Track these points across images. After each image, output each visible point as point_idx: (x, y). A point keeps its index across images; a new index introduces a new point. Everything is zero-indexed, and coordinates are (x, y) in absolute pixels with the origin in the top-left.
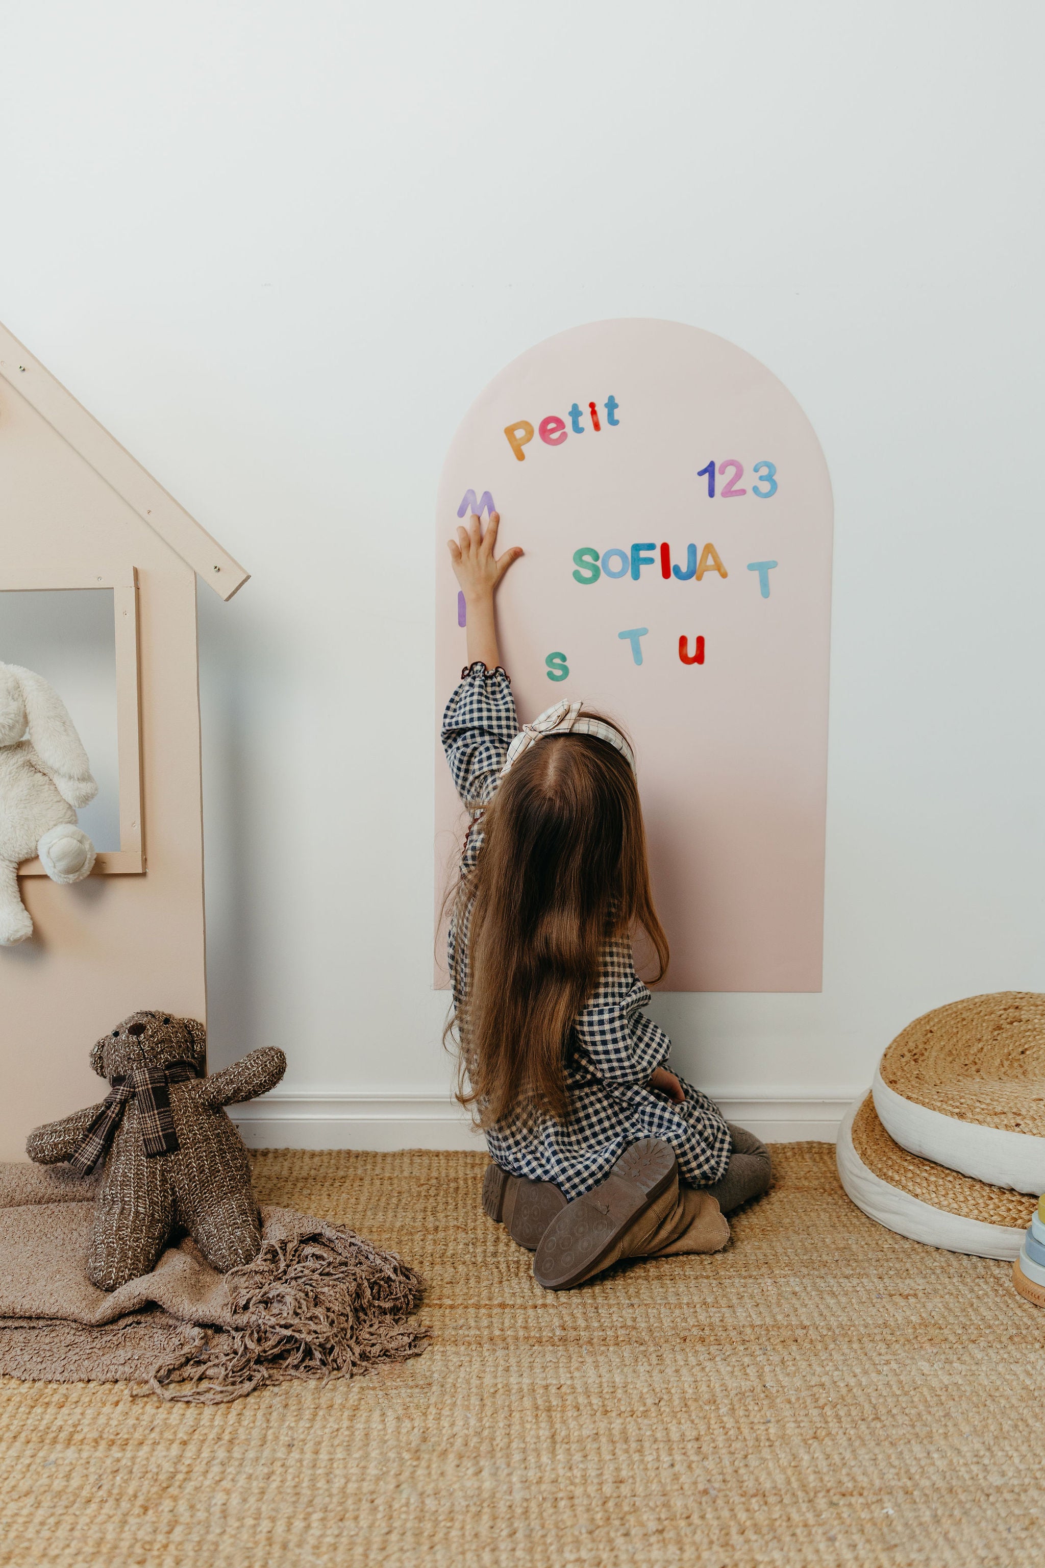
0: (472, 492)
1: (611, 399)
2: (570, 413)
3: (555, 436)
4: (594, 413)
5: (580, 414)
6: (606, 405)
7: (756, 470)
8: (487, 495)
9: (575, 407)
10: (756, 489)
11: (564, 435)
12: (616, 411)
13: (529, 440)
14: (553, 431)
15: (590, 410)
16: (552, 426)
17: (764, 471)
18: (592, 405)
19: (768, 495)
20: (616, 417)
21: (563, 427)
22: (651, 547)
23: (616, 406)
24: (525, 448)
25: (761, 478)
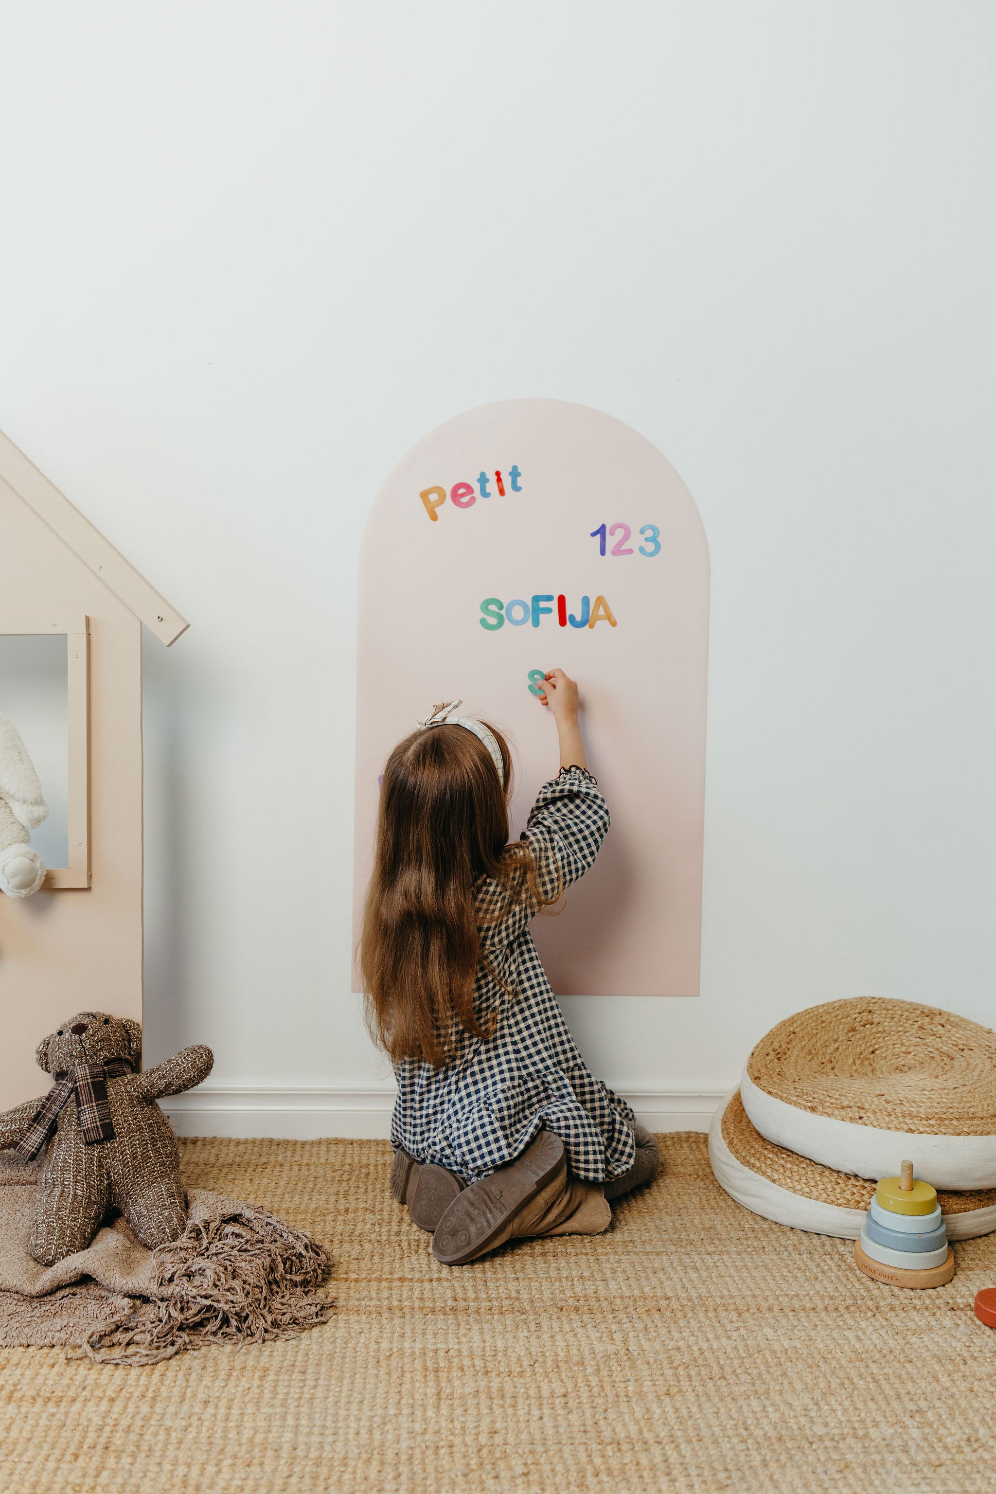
1: (515, 468)
2: (478, 480)
3: (465, 500)
4: (499, 480)
5: (487, 481)
6: (510, 474)
7: (642, 532)
9: (483, 475)
10: (642, 549)
11: (473, 500)
12: (519, 479)
13: (442, 503)
14: (463, 495)
15: (496, 477)
16: (462, 491)
17: (649, 533)
18: (498, 474)
19: (652, 554)
20: (519, 485)
21: (473, 492)
22: (549, 598)
23: (519, 474)
24: (438, 510)
25: (646, 539)
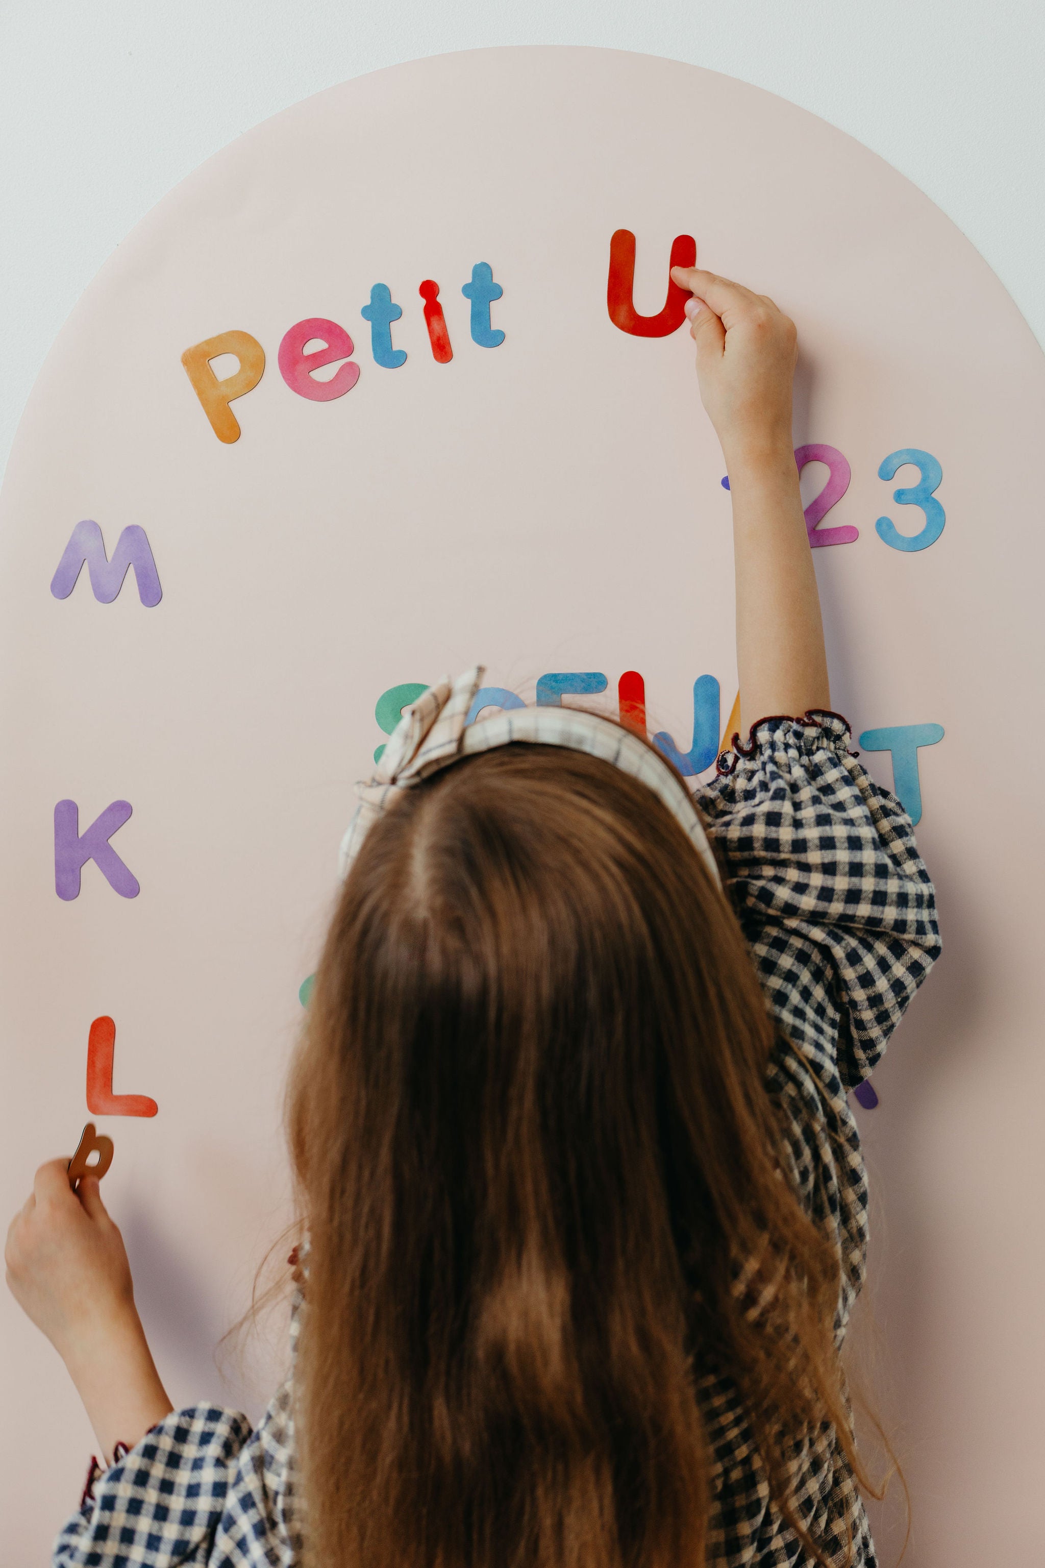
0: (93, 528)
1: (482, 272)
2: (366, 312)
3: (325, 374)
4: (433, 310)
5: (396, 313)
6: (467, 290)
7: (886, 473)
8: (134, 535)
9: (381, 293)
10: (884, 528)
11: (351, 374)
12: (496, 307)
13: (251, 385)
14: (319, 360)
15: (423, 302)
16: (315, 346)
17: (909, 477)
18: (429, 290)
19: (918, 544)
20: (496, 324)
21: (349, 349)
22: (594, 682)
23: (498, 293)
24: (239, 408)
25: (900, 496)
